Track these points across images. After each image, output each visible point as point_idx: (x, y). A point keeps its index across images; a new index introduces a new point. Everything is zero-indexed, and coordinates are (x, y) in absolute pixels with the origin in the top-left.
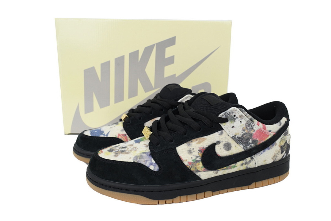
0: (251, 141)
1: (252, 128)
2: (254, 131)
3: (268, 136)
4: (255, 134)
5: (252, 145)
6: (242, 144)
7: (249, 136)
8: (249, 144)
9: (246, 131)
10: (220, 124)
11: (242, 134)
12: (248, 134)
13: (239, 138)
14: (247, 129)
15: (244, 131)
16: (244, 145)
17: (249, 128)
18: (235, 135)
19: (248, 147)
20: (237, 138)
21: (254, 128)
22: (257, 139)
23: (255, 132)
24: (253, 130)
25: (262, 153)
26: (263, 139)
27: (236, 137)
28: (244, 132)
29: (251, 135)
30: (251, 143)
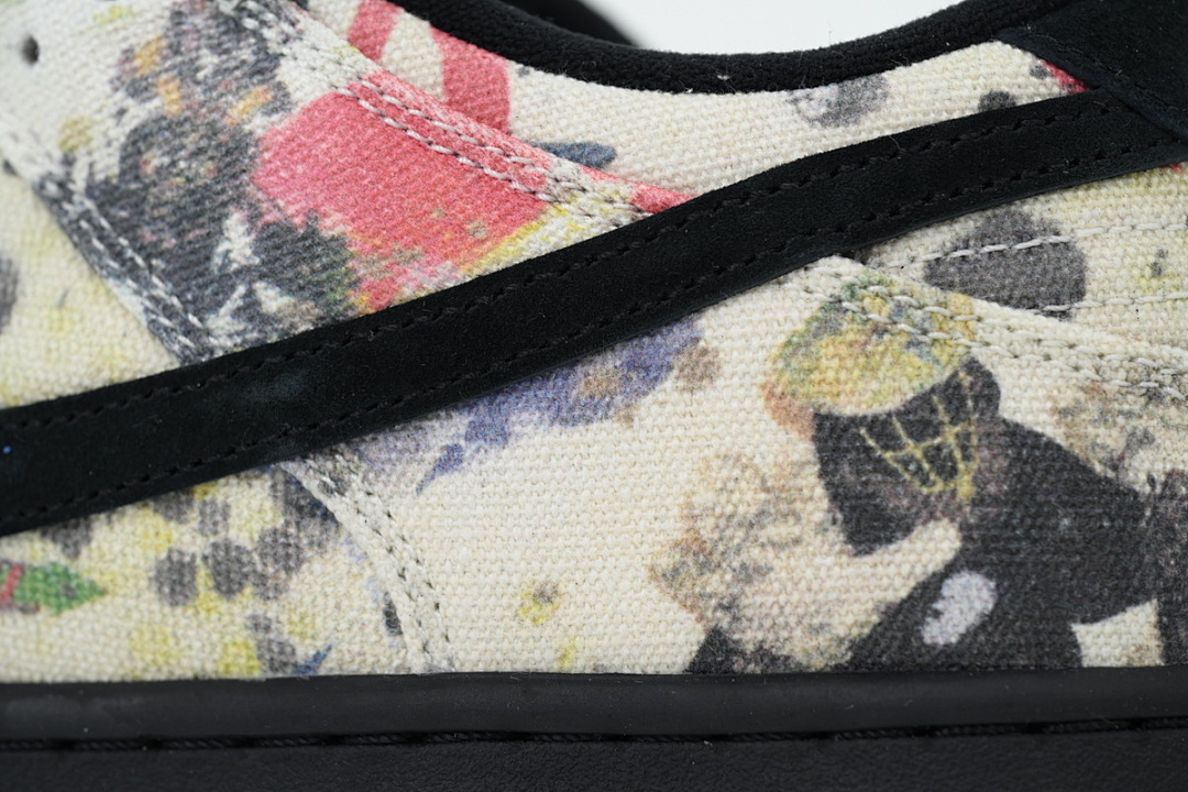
0: (237, 243)
1: (265, 66)
2: (280, 101)
3: (528, 204)
4: (292, 146)
5: (272, 299)
7: (204, 169)
8: (225, 283)
9: (166, 101)
11: (120, 134)
12: (191, 141)
13: (105, 194)
14: (188, 72)
15: (139, 89)
16: (161, 289)
17: (209, 60)
18: (68, 161)
19: (225, 332)
20: (90, 191)
21: (286, 72)
23: (281, 122)
24: (259, 93)
25: (450, 460)
26: (430, 242)
27: (79, 183)
28: (139, 113)
29: (233, 152)
30: (244, 271)
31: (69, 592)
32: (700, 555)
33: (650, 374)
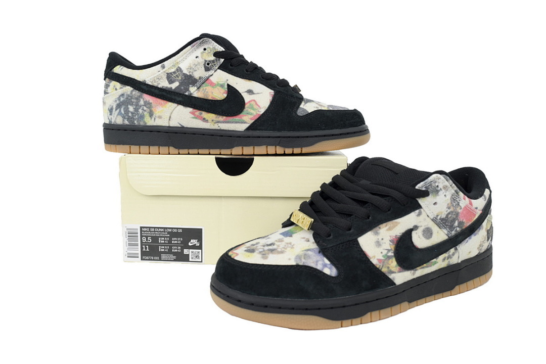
0: (456, 224)
1: (458, 204)
2: (461, 208)
3: (475, 215)
4: (462, 213)
5: (458, 229)
6: (445, 228)
7: (455, 216)
8: (454, 228)
9: (452, 209)
10: (417, 199)
11: (446, 213)
12: (454, 213)
13: (442, 219)
14: (453, 205)
15: (449, 208)
16: (448, 229)
17: (454, 204)
18: (437, 216)
19: (453, 233)
20: (440, 219)
21: (460, 204)
22: (464, 221)
23: (461, 210)
24: (459, 207)
25: (467, 241)
26: (470, 221)
27: (439, 217)
28: (449, 211)
29: (457, 214)
30: (456, 227)
31: (435, 263)
32: (480, 245)
33: (480, 229)
